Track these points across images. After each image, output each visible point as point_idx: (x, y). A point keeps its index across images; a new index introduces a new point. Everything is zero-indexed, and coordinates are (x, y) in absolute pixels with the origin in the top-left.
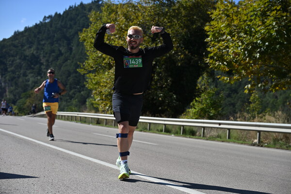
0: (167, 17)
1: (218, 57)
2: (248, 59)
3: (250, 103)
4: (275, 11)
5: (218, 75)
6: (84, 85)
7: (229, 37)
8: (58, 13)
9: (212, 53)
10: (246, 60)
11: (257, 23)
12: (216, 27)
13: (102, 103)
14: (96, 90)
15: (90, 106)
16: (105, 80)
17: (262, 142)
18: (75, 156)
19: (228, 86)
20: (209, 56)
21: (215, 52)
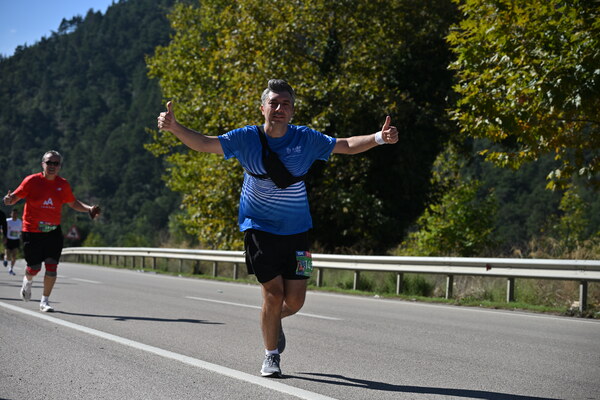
0: (356, 14)
1: (480, 106)
2: (552, 109)
3: (561, 213)
6: (163, 183)
7: (505, 58)
8: (95, 11)
9: (465, 96)
10: (549, 110)
11: (573, 22)
12: (474, 34)
13: (206, 223)
14: (191, 193)
15: (178, 232)
16: (211, 169)
17: (591, 307)
18: (143, 351)
19: (507, 174)
20: (459, 105)
21: (473, 94)
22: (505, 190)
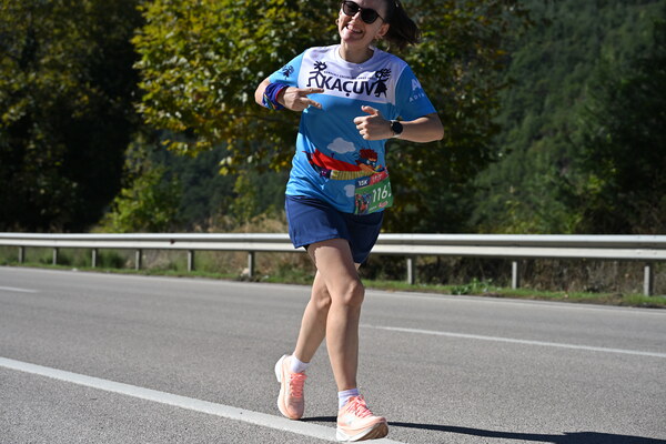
0: (52, 16)
1: (162, 102)
2: (223, 105)
3: (235, 195)
4: (274, 9)
5: (165, 140)
7: (183, 60)
9: (149, 92)
10: (220, 107)
11: (240, 31)
12: (156, 39)
17: (258, 273)
19: (192, 162)
21: (156, 91)
22: (191, 175)
